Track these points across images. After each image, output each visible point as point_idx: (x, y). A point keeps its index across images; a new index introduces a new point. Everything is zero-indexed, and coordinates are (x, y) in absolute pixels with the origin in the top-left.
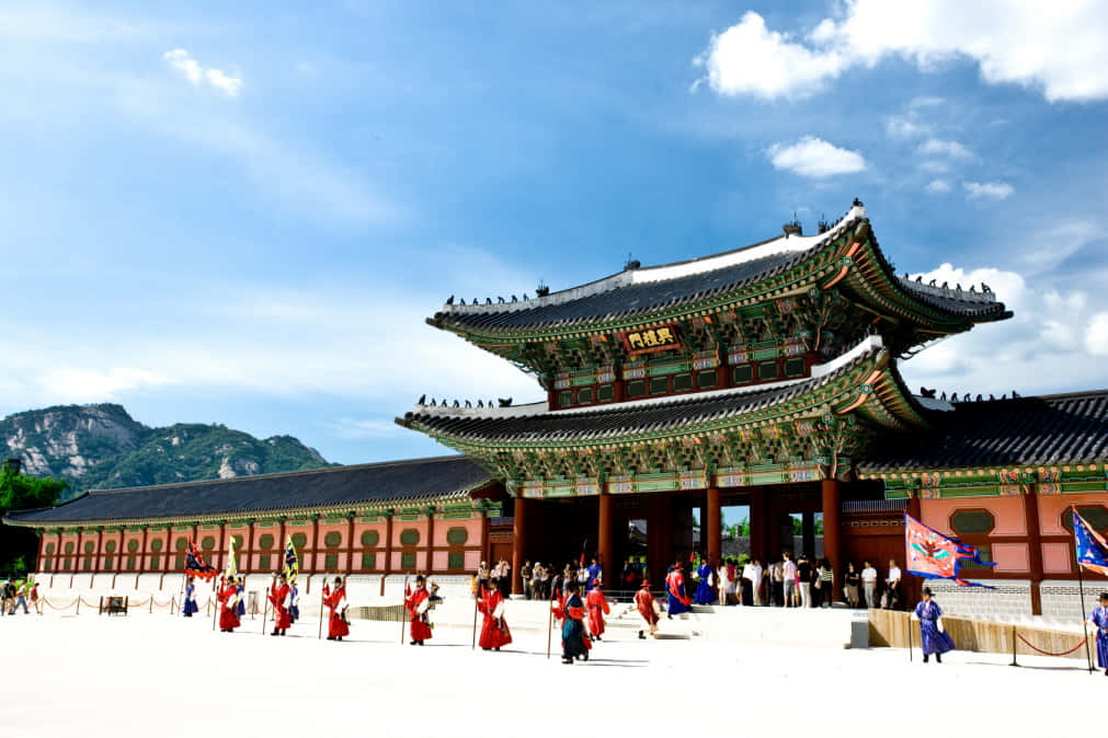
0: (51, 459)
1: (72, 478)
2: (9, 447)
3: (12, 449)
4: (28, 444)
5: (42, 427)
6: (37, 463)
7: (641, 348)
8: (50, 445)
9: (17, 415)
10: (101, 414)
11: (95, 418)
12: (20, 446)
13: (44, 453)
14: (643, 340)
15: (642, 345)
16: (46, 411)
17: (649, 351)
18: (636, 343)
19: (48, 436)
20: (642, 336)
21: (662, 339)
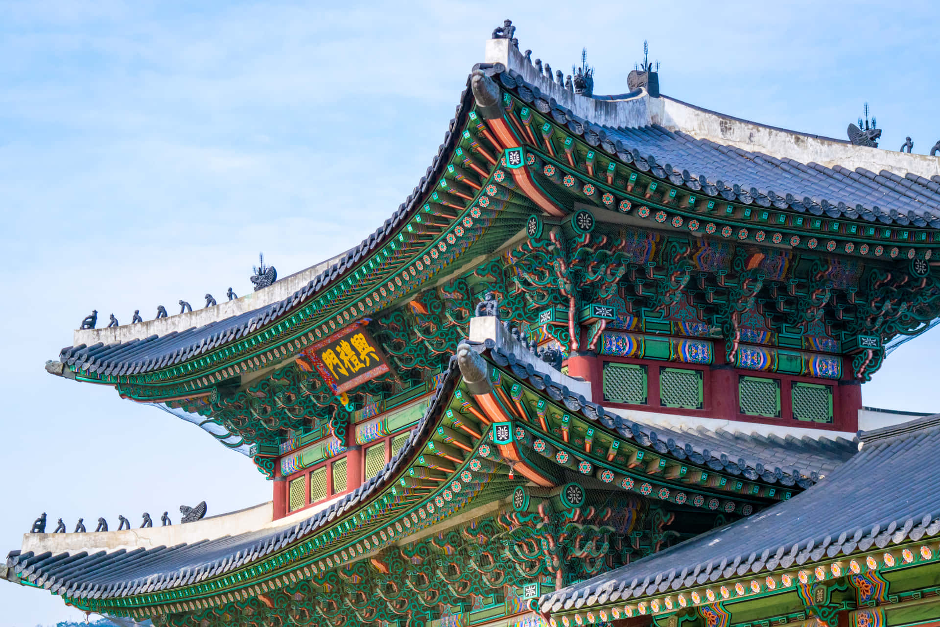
7: (346, 379)
14: (342, 363)
15: (344, 372)
17: (356, 382)
18: (335, 368)
20: (337, 354)
21: (363, 355)
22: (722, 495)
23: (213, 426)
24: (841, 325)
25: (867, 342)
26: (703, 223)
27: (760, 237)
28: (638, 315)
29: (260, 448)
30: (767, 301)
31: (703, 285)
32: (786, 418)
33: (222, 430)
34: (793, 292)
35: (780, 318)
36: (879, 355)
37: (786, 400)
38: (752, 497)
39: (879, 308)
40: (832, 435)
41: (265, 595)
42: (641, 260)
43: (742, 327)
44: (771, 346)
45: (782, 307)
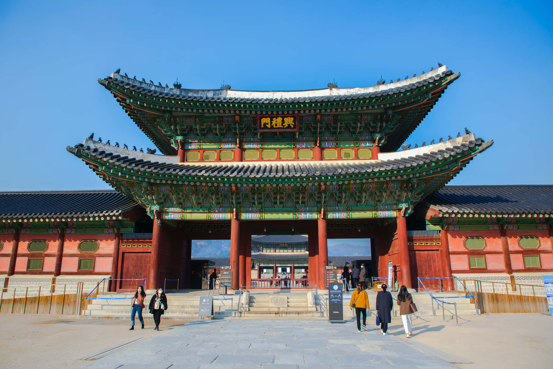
7: (268, 128)
14: (271, 123)
15: (269, 126)
17: (274, 130)
18: (265, 124)
20: (272, 120)
21: (286, 125)
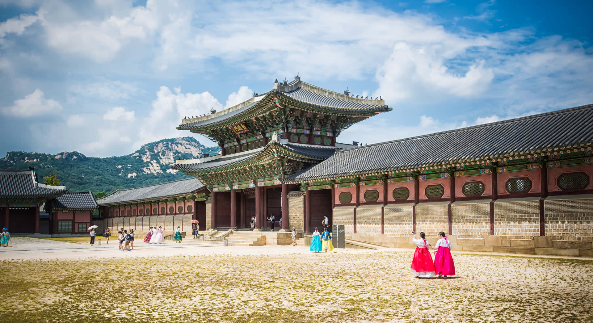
0: (162, 166)
1: (171, 174)
2: (143, 161)
3: (145, 161)
4: (152, 159)
5: (158, 150)
6: (156, 168)
8: (161, 159)
9: (146, 145)
10: (184, 142)
11: (181, 144)
12: (148, 160)
13: (158, 162)
16: (159, 142)
19: (160, 154)
22: (314, 160)
23: (210, 137)
24: (333, 127)
25: (338, 130)
26: (310, 110)
27: (319, 113)
28: (297, 125)
29: (220, 143)
30: (320, 123)
31: (308, 119)
32: (322, 144)
33: (212, 138)
34: (325, 121)
35: (322, 126)
36: (340, 132)
37: (322, 141)
38: (313, 160)
39: (340, 124)
40: (330, 147)
41: (224, 172)
42: (298, 115)
43: (315, 127)
44: (320, 130)
45: (323, 124)
